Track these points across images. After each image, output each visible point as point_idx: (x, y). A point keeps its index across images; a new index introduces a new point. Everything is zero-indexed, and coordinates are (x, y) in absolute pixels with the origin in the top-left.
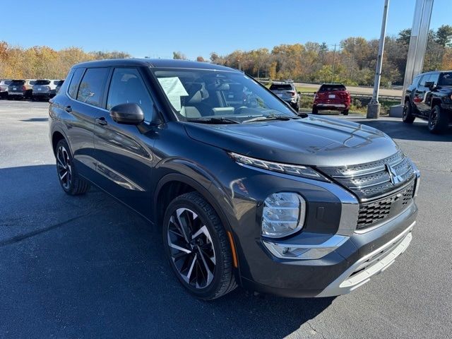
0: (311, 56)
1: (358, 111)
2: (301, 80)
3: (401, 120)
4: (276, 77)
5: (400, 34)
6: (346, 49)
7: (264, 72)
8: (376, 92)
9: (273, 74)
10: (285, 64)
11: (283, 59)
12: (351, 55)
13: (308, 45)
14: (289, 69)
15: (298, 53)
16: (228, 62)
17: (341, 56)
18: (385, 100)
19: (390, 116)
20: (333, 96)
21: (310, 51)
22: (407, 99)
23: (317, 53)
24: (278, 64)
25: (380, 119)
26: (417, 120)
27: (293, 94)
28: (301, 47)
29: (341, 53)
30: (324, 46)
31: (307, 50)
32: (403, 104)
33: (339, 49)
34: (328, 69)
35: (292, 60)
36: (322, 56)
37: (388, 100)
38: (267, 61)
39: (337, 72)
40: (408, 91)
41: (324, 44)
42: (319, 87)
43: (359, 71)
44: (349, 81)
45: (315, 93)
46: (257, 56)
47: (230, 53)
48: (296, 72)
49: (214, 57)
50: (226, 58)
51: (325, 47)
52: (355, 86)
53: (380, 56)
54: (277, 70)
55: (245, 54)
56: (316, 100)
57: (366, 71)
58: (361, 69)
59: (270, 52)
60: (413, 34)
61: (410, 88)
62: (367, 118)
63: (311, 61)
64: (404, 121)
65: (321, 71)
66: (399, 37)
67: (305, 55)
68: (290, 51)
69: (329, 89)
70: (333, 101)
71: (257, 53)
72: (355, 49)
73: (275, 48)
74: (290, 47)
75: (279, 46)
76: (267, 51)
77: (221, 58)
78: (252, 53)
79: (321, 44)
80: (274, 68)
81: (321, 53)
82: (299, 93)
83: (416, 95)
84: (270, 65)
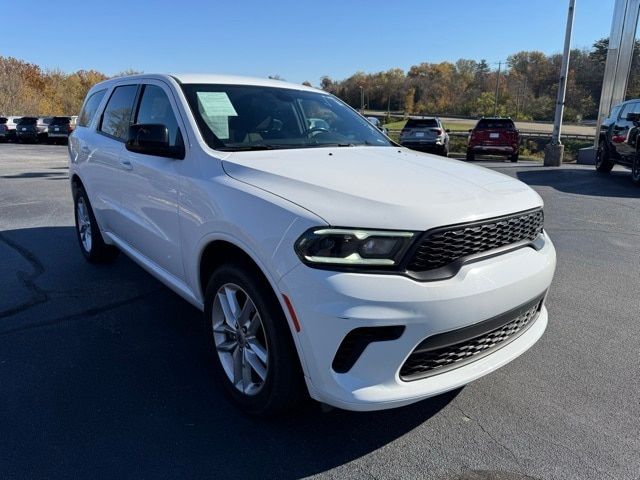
0: (465, 78)
1: (532, 157)
2: (450, 113)
3: (594, 168)
4: (414, 110)
5: (595, 45)
6: (515, 67)
7: (397, 103)
8: (557, 128)
9: (410, 105)
10: (426, 90)
11: (425, 82)
12: (522, 77)
13: (460, 63)
14: (433, 97)
15: (445, 76)
16: (346, 89)
17: (509, 79)
18: (571, 142)
19: (577, 163)
20: (496, 136)
21: (463, 72)
22: (602, 138)
23: (473, 74)
24: (417, 92)
25: (563, 167)
26: (618, 168)
27: (439, 132)
28: (451, 66)
29: (508, 74)
30: (483, 65)
31: (458, 71)
32: (596, 146)
33: (505, 68)
34: (489, 97)
35: (436, 85)
36: (481, 79)
37: (577, 142)
38: (401, 86)
39: (502, 101)
40: (604, 127)
41: (483, 61)
42: (475, 123)
43: (534, 100)
44: (520, 115)
45: (470, 131)
46: (386, 80)
47: (348, 77)
48: (442, 102)
49: (326, 84)
50: (343, 84)
51: (485, 66)
52: (529, 121)
53: (563, 79)
54: (416, 100)
55: (370, 78)
56: (472, 140)
57: (545, 99)
58: (537, 97)
59: (405, 74)
60: (612, 46)
61: (606, 123)
62: (546, 165)
63: (465, 85)
64: (598, 170)
65: (479, 100)
66: (594, 50)
67: (456, 77)
68: (434, 73)
69: (490, 125)
70: (496, 142)
71: (387, 75)
72: (529, 68)
73: (413, 69)
74: (434, 67)
75: (418, 65)
76: (402, 72)
77: (336, 83)
78: (380, 75)
79: (478, 62)
80: (412, 97)
81: (479, 74)
82: (448, 131)
83: (616, 134)
84: (404, 93)
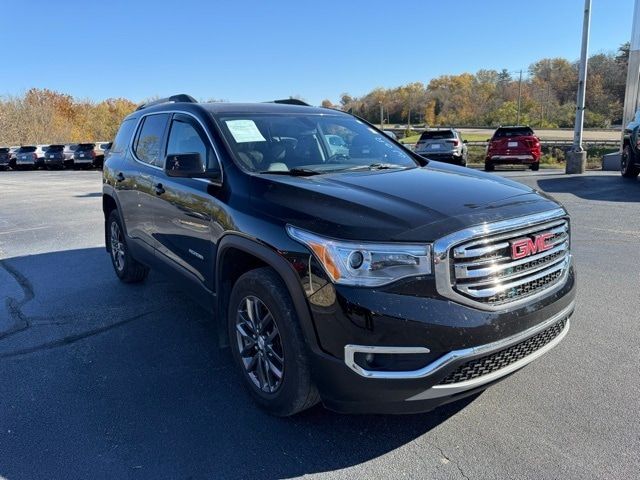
0: (486, 89)
2: (472, 124)
3: (619, 174)
4: (435, 122)
5: (621, 49)
6: (538, 75)
7: (418, 116)
8: (578, 134)
9: (431, 117)
10: (447, 103)
11: (444, 96)
12: (546, 84)
13: (480, 73)
14: (454, 108)
15: (465, 87)
16: (366, 105)
17: (531, 87)
18: (601, 147)
19: (604, 170)
20: (515, 144)
21: (484, 82)
22: (626, 142)
23: (494, 84)
24: (437, 104)
25: (586, 174)
27: (456, 143)
28: (471, 77)
29: (530, 82)
30: (505, 75)
31: (479, 82)
32: (621, 151)
33: (526, 76)
34: (511, 106)
35: (458, 97)
36: (503, 88)
37: (606, 147)
38: (421, 100)
39: (525, 110)
40: (628, 132)
41: (504, 71)
42: (493, 132)
43: (559, 107)
44: (545, 123)
45: (488, 141)
46: (406, 94)
47: (367, 94)
48: (464, 113)
49: (346, 100)
50: (362, 100)
51: (506, 75)
52: (554, 128)
53: (582, 83)
54: (437, 112)
55: (389, 93)
56: (489, 150)
57: (570, 106)
58: (562, 104)
59: (425, 87)
60: (634, 49)
61: (630, 126)
62: (567, 173)
63: (487, 96)
64: (624, 175)
65: (501, 110)
66: (620, 53)
67: (477, 88)
68: (455, 85)
69: (508, 134)
70: (514, 151)
71: (407, 89)
72: (552, 75)
73: (433, 82)
74: (453, 79)
75: (438, 78)
76: (421, 85)
77: (355, 100)
78: (399, 90)
79: (500, 71)
80: (432, 109)
81: (500, 84)
82: (465, 142)
84: (424, 106)
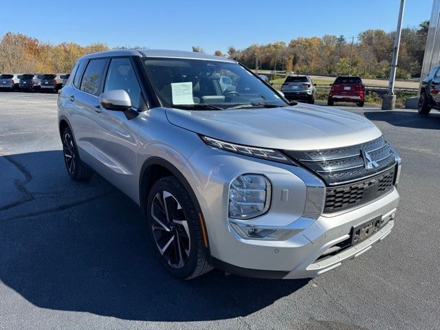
0: (329, 49)
2: (318, 72)
3: (417, 111)
4: (293, 70)
5: (421, 25)
6: (364, 41)
7: (282, 65)
8: (391, 83)
9: (290, 66)
10: (302, 57)
11: (299, 53)
12: (369, 47)
13: (325, 38)
14: (306, 61)
15: (315, 46)
16: (246, 56)
17: (359, 48)
19: (406, 108)
20: (348, 88)
21: (327, 44)
22: (423, 90)
23: (334, 45)
24: (295, 58)
25: (394, 110)
26: (433, 112)
28: (319, 40)
29: (359, 45)
30: (342, 39)
31: (324, 43)
32: (419, 96)
33: (357, 41)
34: (345, 62)
35: (309, 53)
36: (338, 48)
37: (407, 93)
38: (284, 54)
39: (354, 64)
40: (424, 83)
41: (342, 36)
42: (334, 79)
43: (377, 64)
44: (367, 74)
45: (330, 85)
46: (274, 49)
47: (247, 47)
48: (313, 65)
49: (232, 51)
50: (243, 52)
52: (373, 78)
53: (396, 48)
54: (294, 63)
55: (262, 48)
56: (331, 91)
57: (385, 63)
58: (379, 61)
59: (287, 45)
60: (431, 26)
61: (426, 80)
62: (382, 109)
63: (329, 53)
64: (419, 112)
65: (338, 64)
66: (420, 28)
67: (322, 48)
68: (308, 44)
69: (345, 81)
70: (349, 93)
71: (274, 46)
72: (374, 41)
73: (292, 42)
74: (307, 41)
75: (296, 39)
76: (284, 44)
77: (238, 52)
78: (269, 46)
79: (338, 37)
80: (291, 61)
81: (338, 45)
82: (315, 85)
83: (433, 87)
84: (286, 58)
